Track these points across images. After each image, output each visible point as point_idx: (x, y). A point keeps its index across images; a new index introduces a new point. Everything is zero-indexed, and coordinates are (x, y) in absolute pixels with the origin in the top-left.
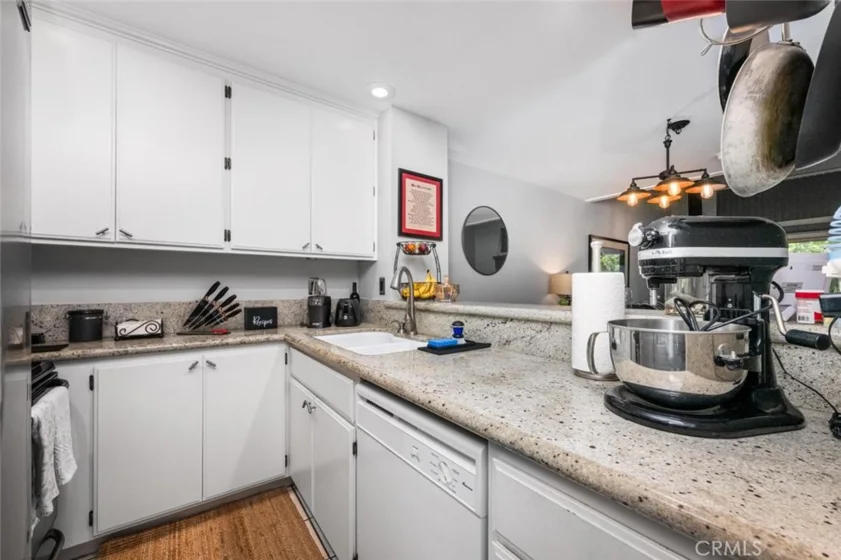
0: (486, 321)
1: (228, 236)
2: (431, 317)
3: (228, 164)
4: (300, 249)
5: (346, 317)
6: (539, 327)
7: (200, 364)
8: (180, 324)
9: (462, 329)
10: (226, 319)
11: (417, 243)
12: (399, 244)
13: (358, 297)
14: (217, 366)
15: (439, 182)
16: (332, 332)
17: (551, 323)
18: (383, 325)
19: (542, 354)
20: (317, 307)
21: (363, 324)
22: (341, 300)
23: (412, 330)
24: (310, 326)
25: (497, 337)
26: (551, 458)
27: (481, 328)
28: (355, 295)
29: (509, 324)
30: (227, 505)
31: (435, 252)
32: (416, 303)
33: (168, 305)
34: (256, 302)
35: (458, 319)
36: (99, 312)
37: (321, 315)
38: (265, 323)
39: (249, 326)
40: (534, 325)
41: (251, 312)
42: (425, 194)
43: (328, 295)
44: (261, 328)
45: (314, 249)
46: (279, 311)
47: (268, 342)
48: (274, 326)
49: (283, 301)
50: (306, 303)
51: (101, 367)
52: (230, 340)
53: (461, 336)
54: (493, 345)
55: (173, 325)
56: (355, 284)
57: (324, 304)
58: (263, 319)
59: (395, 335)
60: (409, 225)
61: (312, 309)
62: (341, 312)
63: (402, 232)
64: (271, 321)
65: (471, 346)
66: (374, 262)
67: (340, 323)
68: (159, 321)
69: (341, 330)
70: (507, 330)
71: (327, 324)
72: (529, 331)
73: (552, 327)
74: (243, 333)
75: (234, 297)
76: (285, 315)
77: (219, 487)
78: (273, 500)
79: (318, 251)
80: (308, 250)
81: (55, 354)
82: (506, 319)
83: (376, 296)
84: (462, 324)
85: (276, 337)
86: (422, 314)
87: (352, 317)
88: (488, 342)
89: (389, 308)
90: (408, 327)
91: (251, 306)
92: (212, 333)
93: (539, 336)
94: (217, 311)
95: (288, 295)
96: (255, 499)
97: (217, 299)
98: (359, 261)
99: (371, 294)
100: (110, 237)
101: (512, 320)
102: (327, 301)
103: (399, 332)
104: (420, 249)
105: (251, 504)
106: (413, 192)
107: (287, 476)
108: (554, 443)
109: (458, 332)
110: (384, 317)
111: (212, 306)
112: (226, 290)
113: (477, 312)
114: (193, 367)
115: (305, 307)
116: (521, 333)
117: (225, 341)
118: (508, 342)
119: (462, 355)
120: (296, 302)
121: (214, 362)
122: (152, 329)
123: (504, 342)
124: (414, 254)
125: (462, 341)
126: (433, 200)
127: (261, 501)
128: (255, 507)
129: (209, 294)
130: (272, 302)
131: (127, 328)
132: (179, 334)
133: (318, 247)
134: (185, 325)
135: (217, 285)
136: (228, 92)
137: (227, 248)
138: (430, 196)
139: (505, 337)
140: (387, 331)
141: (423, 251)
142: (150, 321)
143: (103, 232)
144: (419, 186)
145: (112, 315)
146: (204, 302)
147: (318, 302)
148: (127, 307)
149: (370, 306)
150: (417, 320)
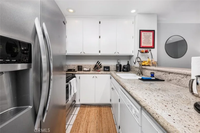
0: (163, 73)
1: (100, 52)
2: (147, 71)
3: (100, 37)
4: (114, 53)
5: (125, 70)
6: (182, 76)
7: (95, 77)
8: (93, 69)
9: (154, 75)
10: (100, 68)
11: (144, 50)
12: (139, 51)
13: (129, 65)
14: (97, 78)
15: (153, 31)
16: (122, 73)
17: (188, 75)
18: (134, 72)
19: (183, 86)
20: (118, 67)
21: (130, 72)
22: (124, 65)
23: (141, 74)
24: (117, 71)
25: (167, 78)
26: (152, 114)
27: (162, 75)
28: (128, 64)
29: (171, 74)
30: (99, 106)
31: (151, 52)
32: (142, 67)
33: (91, 65)
34: (106, 65)
35: (152, 71)
36: (81, 66)
37: (119, 69)
38: (107, 70)
39: (104, 70)
40: (180, 75)
41: (105, 67)
42: (148, 36)
43: (121, 64)
44: (106, 71)
45: (117, 53)
46: (110, 67)
47: (107, 74)
48: (109, 70)
49: (111, 65)
50: (116, 66)
51: (81, 75)
52: (100, 73)
53: (154, 77)
54: (165, 80)
55: (92, 69)
56: (128, 61)
57: (120, 66)
58: (107, 69)
59: (137, 75)
60: (143, 45)
61: (117, 67)
62: (124, 68)
63: (140, 47)
64: (108, 69)
65: (157, 80)
66: (133, 56)
67: (123, 71)
68: (89, 68)
69: (124, 72)
70: (170, 76)
71: (120, 71)
72: (178, 77)
73: (188, 77)
74: (103, 71)
75: (101, 64)
76: (111, 68)
77: (98, 102)
78: (108, 108)
79: (118, 54)
80: (116, 54)
81: (75, 72)
82: (170, 73)
83: (133, 64)
84: (154, 73)
85: (108, 73)
86: (144, 70)
87: (126, 70)
88: (164, 79)
89: (136, 68)
90: (140, 73)
91: (105, 66)
92: (97, 71)
93: (182, 79)
94: (98, 67)
95: (112, 64)
96: (104, 106)
97: (98, 64)
98: (130, 56)
99: (132, 64)
100: (82, 53)
101: (172, 73)
102: (120, 65)
103: (138, 74)
104: (145, 51)
105: (103, 107)
106: (144, 36)
107: (110, 104)
108: (156, 110)
109: (152, 75)
110: (135, 70)
111: (97, 66)
112: (100, 62)
113: (160, 70)
114: (93, 77)
115: (116, 67)
116: (175, 78)
117: (99, 73)
118: (170, 80)
119: (154, 82)
120: (114, 65)
121: (97, 77)
122: (88, 69)
123: (169, 80)
124: (143, 53)
125: (154, 78)
126: (151, 37)
127: (105, 107)
128: (104, 108)
129: (97, 63)
130: (109, 65)
131: (85, 69)
132: (92, 71)
133: (118, 53)
134: (94, 69)
135: (98, 61)
136: (100, 22)
137: (100, 54)
138: (150, 36)
139: (170, 78)
140: (135, 74)
141: (146, 52)
142: (88, 68)
143: (81, 53)
144: (146, 34)
145: (83, 66)
146: (96, 65)
147: (118, 66)
148: (85, 65)
149: (132, 67)
150: (143, 71)
